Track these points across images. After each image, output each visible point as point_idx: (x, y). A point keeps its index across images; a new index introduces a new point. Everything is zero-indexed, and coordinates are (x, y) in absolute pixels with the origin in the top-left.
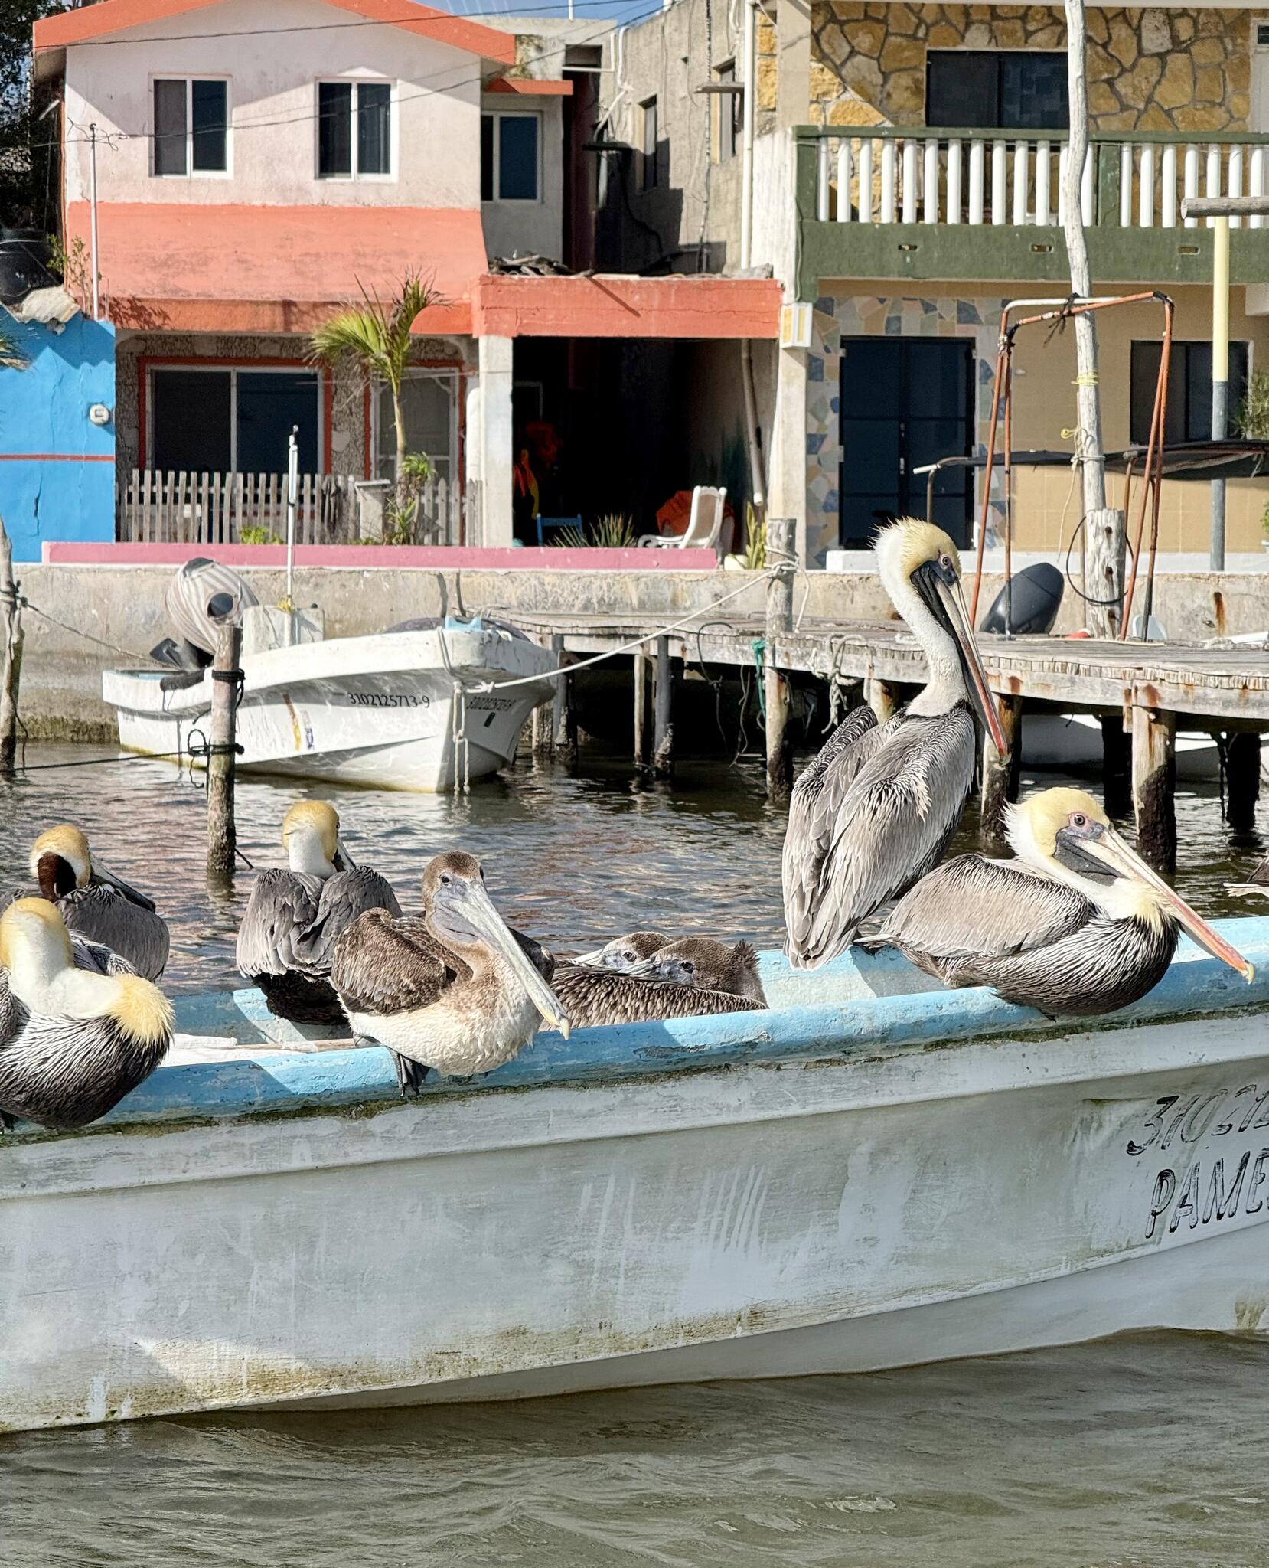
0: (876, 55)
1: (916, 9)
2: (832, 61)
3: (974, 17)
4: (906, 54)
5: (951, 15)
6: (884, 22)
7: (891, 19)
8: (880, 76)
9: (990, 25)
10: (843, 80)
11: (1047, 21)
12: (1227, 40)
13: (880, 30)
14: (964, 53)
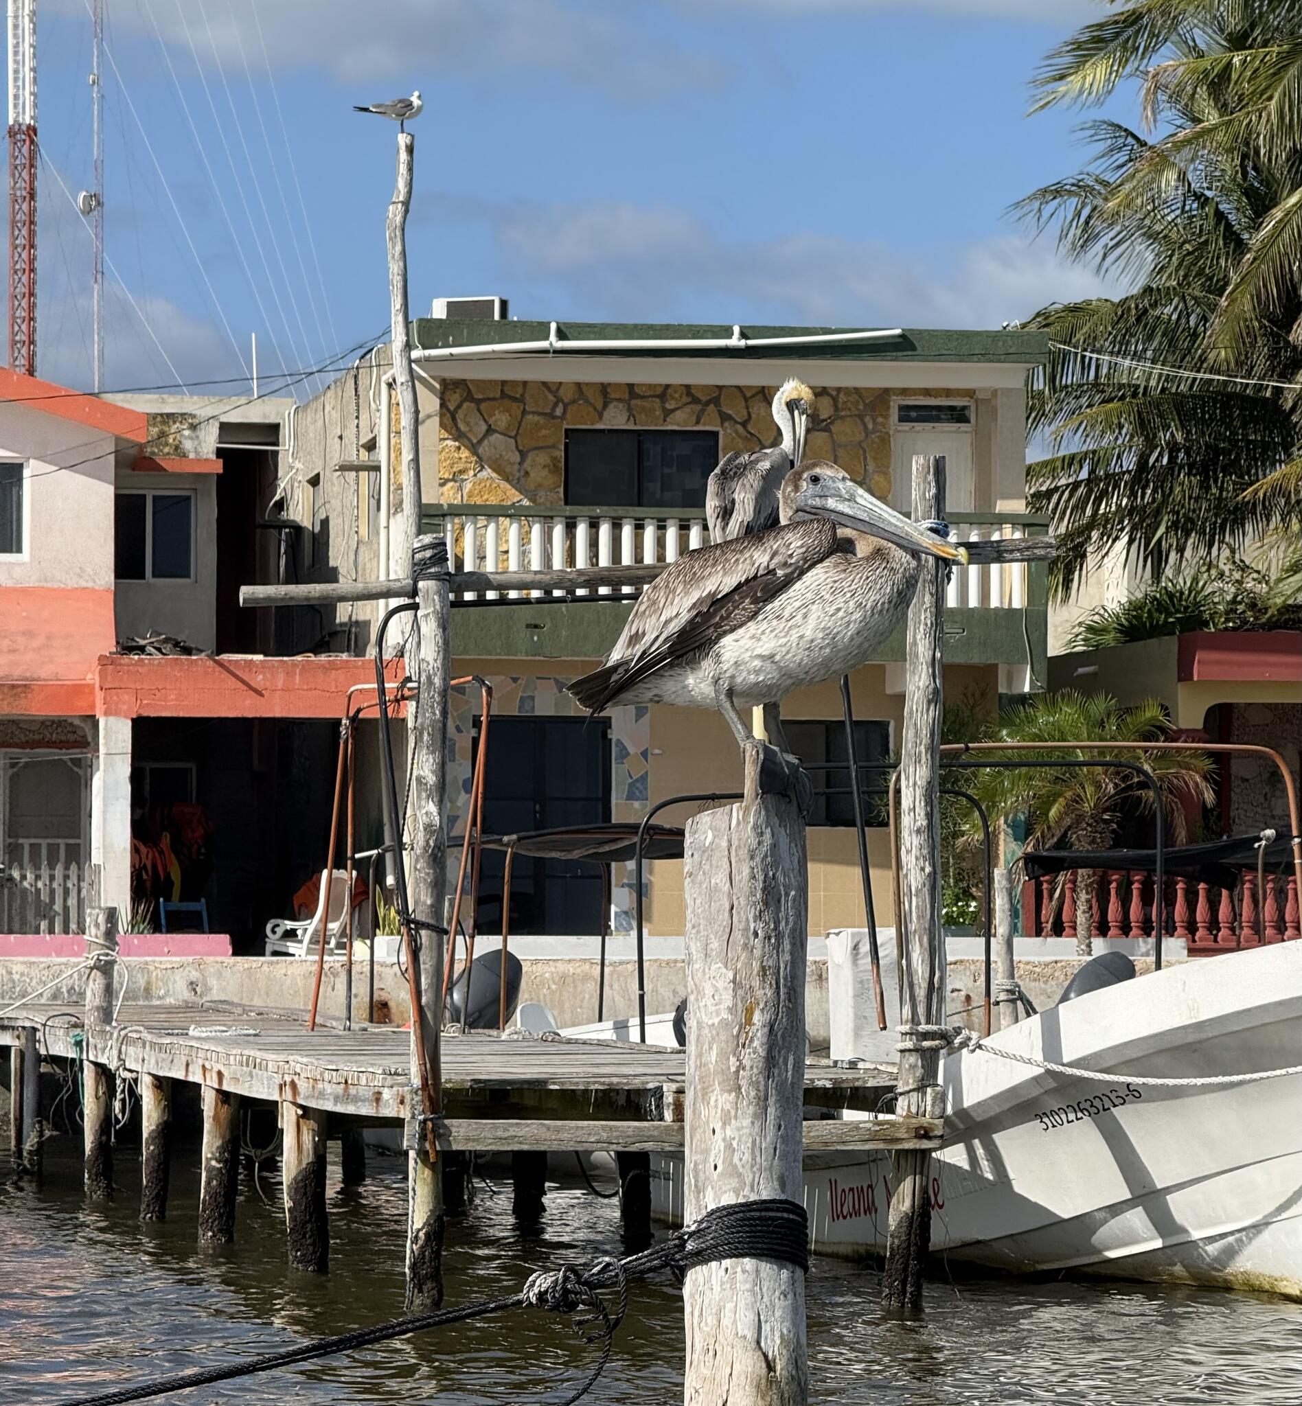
0: (513, 434)
1: (554, 388)
2: (469, 440)
3: (613, 396)
4: (544, 432)
5: (589, 394)
6: (521, 400)
7: (528, 398)
8: (517, 454)
9: (629, 405)
10: (480, 458)
11: (686, 399)
12: (867, 419)
13: (516, 409)
14: (602, 431)
